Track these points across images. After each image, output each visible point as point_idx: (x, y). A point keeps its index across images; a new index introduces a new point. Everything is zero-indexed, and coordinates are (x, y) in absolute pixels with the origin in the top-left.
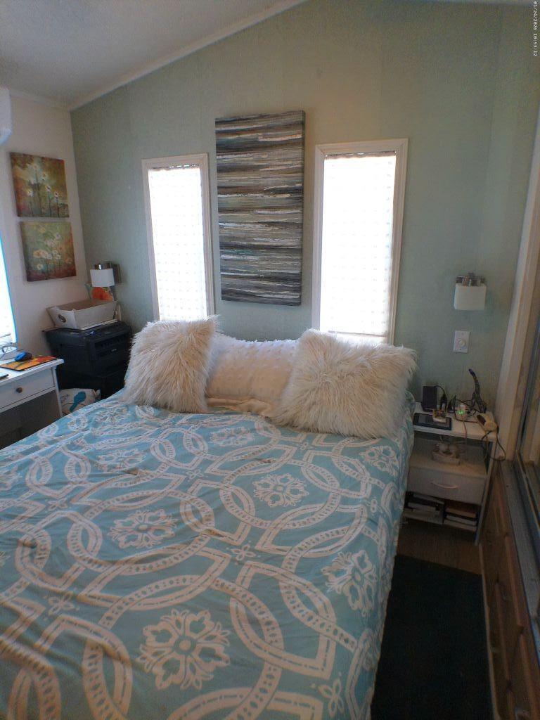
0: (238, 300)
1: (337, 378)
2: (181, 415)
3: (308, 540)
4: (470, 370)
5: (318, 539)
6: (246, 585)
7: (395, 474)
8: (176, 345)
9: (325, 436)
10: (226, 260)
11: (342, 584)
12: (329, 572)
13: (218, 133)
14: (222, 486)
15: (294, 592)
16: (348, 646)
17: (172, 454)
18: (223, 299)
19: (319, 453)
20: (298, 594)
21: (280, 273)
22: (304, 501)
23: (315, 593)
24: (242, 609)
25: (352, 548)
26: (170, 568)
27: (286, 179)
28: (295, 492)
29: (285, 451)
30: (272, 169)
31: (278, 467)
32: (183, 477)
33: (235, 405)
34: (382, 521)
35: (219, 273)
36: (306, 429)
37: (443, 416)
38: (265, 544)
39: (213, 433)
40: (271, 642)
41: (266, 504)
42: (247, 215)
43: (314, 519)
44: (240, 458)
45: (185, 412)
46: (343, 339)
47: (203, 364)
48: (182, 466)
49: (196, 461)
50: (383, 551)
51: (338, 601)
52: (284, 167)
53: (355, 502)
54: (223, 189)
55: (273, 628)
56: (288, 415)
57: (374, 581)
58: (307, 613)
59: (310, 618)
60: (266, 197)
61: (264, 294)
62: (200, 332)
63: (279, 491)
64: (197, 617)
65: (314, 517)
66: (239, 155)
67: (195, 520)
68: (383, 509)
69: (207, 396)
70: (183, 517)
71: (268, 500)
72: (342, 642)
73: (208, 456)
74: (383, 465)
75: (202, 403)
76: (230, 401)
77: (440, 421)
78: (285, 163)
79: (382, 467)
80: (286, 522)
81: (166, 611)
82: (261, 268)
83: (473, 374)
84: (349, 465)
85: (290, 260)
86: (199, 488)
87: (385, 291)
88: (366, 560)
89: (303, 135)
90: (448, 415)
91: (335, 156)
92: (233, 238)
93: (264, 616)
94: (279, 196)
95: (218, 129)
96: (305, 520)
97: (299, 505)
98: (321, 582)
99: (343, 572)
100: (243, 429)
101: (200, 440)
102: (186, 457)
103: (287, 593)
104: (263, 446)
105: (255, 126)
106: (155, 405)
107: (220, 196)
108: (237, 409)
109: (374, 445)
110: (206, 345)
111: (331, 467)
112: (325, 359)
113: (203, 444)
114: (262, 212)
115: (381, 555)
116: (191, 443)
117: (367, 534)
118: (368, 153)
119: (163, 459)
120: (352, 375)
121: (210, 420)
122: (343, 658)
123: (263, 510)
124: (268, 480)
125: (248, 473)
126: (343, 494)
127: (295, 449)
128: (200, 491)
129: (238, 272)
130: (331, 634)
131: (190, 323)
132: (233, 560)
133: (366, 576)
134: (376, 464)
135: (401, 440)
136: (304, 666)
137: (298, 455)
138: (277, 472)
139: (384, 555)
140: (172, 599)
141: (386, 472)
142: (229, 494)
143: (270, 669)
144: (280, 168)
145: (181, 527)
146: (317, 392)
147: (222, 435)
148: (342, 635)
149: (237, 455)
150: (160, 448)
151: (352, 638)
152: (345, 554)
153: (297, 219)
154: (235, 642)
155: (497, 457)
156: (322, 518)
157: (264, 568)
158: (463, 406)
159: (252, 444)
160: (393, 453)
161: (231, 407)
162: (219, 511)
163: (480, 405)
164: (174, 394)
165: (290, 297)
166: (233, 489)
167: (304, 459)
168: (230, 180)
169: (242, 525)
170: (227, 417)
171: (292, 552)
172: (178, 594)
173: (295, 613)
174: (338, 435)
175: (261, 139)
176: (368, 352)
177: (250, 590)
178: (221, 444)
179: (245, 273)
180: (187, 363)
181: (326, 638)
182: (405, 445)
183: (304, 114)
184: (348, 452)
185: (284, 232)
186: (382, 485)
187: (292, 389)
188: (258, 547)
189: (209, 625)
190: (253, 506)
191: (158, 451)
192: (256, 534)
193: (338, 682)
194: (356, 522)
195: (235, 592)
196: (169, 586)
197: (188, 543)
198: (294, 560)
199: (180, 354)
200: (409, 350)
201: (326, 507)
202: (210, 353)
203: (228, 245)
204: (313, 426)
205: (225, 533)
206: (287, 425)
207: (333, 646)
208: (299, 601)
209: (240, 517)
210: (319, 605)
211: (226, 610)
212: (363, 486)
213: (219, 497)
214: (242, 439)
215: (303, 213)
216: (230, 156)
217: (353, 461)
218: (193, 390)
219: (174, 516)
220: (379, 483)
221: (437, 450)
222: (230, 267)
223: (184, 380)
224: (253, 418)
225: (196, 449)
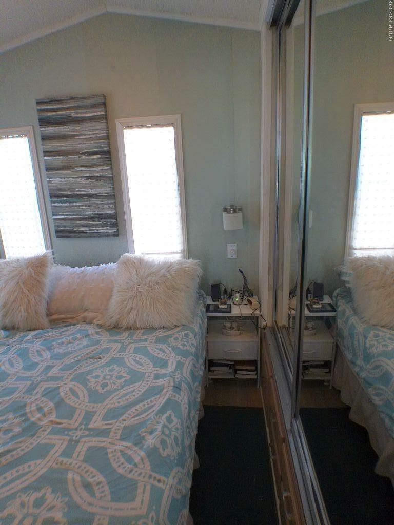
0: (70, 237)
1: (147, 288)
2: (28, 333)
3: (129, 412)
4: (239, 270)
5: (136, 410)
6: (81, 458)
7: (193, 350)
8: (18, 277)
9: (143, 331)
10: (56, 206)
11: (155, 439)
12: (145, 432)
13: (39, 111)
14: (62, 384)
15: (119, 454)
16: (161, 485)
17: (20, 365)
18: (57, 237)
19: (138, 345)
20: (122, 455)
21: (100, 214)
22: (127, 383)
23: (135, 451)
24: (78, 478)
25: (162, 411)
26: (17, 459)
27: (96, 145)
28: (120, 377)
29: (112, 348)
30: (85, 137)
31: (107, 361)
32: (29, 383)
33: (72, 318)
34: (184, 386)
35: (51, 217)
36: (129, 328)
37: (225, 303)
38: (97, 422)
39: (55, 343)
40: (101, 498)
41: (97, 391)
42: (69, 172)
43: (134, 396)
44: (76, 359)
45: (30, 330)
46: (149, 258)
47: (42, 290)
48: (28, 374)
49: (41, 368)
50: (186, 408)
51: (152, 454)
52: (93, 136)
53: (164, 376)
54: (47, 153)
55: (102, 487)
56: (114, 319)
57: (180, 431)
58: (128, 468)
59: (131, 471)
60: (83, 158)
61: (90, 230)
62: (38, 265)
63: (108, 380)
64: (39, 495)
65: (134, 393)
66: (58, 128)
67: (38, 415)
68: (185, 378)
69: (48, 315)
70: (29, 415)
71: (99, 388)
72: (156, 483)
73: (50, 362)
74: (184, 345)
75: (44, 321)
76: (68, 316)
77: (223, 307)
78: (93, 132)
79: (183, 347)
80: (112, 402)
81: (13, 496)
82: (86, 211)
83: (241, 272)
84: (160, 349)
85: (107, 204)
86: (42, 389)
87: (177, 221)
88: (173, 417)
89: (106, 112)
90: (229, 302)
91: (131, 127)
92: (60, 190)
93: (96, 478)
94: (92, 157)
95: (39, 108)
96: (127, 397)
97: (122, 387)
98: (139, 442)
99: (156, 430)
100: (79, 336)
101: (44, 351)
102: (31, 366)
103: (114, 456)
104: (95, 347)
105: (68, 106)
106: (5, 328)
107: (45, 158)
108: (75, 322)
109: (178, 332)
110: (43, 275)
111: (146, 354)
112: (137, 275)
113: (46, 354)
114: (80, 169)
115: (184, 411)
116: (36, 354)
117: (173, 398)
118: (153, 125)
119: (12, 371)
120: (158, 284)
121: (53, 333)
122: (156, 494)
123: (95, 397)
124: (98, 372)
125: (82, 370)
126: (155, 372)
127: (120, 345)
128: (44, 391)
129: (67, 215)
130: (146, 479)
131: (28, 259)
132: (71, 441)
133: (173, 429)
134: (179, 346)
135: (198, 325)
136: (127, 509)
137: (122, 349)
138: (107, 365)
139: (187, 410)
140: (18, 485)
141: (187, 349)
142: (68, 389)
143: (100, 519)
144: (91, 136)
145: (27, 424)
146: (134, 300)
147: (62, 343)
148: (155, 478)
149: (75, 358)
150: (9, 363)
151: (163, 478)
152: (157, 416)
153: (108, 173)
154: (72, 506)
155: (262, 326)
156: (140, 393)
157: (95, 442)
158: (237, 295)
159: (87, 346)
160: (191, 335)
161: (69, 321)
162: (60, 404)
163: (248, 292)
164: (19, 317)
165: (110, 231)
166: (70, 385)
167: (127, 351)
168: (52, 146)
169: (78, 412)
170: (66, 328)
171: (117, 424)
172: (23, 479)
173: (120, 471)
174: (153, 329)
175: (74, 115)
176: (168, 266)
177: (85, 461)
178: (61, 351)
179: (72, 216)
180: (28, 291)
181: (144, 483)
182: (200, 328)
183: (104, 97)
184: (160, 340)
185: (99, 183)
186: (183, 360)
187: (115, 300)
188: (91, 426)
189: (50, 498)
190: (86, 395)
191: (7, 365)
192: (89, 416)
193: (153, 514)
194: (165, 391)
195: (72, 466)
196: (15, 475)
197: (33, 436)
198: (118, 430)
199: (22, 285)
200: (196, 261)
201: (143, 384)
202: (48, 281)
203: (56, 195)
204: (133, 325)
205: (65, 421)
206: (114, 327)
207: (149, 487)
208: (122, 460)
209: (76, 406)
210: (137, 459)
211: (65, 481)
212: (170, 364)
213: (59, 394)
214: (78, 344)
215: (112, 168)
216: (51, 128)
217: (163, 346)
218: (35, 312)
219: (21, 416)
220: (181, 359)
221: (225, 327)
222: (60, 212)
223: (27, 305)
224: (87, 327)
225: (41, 359)
